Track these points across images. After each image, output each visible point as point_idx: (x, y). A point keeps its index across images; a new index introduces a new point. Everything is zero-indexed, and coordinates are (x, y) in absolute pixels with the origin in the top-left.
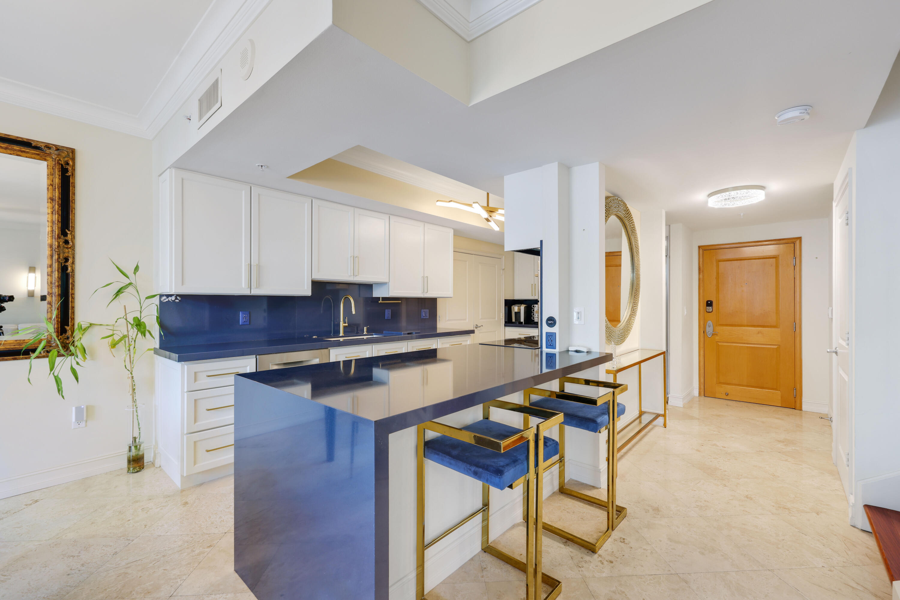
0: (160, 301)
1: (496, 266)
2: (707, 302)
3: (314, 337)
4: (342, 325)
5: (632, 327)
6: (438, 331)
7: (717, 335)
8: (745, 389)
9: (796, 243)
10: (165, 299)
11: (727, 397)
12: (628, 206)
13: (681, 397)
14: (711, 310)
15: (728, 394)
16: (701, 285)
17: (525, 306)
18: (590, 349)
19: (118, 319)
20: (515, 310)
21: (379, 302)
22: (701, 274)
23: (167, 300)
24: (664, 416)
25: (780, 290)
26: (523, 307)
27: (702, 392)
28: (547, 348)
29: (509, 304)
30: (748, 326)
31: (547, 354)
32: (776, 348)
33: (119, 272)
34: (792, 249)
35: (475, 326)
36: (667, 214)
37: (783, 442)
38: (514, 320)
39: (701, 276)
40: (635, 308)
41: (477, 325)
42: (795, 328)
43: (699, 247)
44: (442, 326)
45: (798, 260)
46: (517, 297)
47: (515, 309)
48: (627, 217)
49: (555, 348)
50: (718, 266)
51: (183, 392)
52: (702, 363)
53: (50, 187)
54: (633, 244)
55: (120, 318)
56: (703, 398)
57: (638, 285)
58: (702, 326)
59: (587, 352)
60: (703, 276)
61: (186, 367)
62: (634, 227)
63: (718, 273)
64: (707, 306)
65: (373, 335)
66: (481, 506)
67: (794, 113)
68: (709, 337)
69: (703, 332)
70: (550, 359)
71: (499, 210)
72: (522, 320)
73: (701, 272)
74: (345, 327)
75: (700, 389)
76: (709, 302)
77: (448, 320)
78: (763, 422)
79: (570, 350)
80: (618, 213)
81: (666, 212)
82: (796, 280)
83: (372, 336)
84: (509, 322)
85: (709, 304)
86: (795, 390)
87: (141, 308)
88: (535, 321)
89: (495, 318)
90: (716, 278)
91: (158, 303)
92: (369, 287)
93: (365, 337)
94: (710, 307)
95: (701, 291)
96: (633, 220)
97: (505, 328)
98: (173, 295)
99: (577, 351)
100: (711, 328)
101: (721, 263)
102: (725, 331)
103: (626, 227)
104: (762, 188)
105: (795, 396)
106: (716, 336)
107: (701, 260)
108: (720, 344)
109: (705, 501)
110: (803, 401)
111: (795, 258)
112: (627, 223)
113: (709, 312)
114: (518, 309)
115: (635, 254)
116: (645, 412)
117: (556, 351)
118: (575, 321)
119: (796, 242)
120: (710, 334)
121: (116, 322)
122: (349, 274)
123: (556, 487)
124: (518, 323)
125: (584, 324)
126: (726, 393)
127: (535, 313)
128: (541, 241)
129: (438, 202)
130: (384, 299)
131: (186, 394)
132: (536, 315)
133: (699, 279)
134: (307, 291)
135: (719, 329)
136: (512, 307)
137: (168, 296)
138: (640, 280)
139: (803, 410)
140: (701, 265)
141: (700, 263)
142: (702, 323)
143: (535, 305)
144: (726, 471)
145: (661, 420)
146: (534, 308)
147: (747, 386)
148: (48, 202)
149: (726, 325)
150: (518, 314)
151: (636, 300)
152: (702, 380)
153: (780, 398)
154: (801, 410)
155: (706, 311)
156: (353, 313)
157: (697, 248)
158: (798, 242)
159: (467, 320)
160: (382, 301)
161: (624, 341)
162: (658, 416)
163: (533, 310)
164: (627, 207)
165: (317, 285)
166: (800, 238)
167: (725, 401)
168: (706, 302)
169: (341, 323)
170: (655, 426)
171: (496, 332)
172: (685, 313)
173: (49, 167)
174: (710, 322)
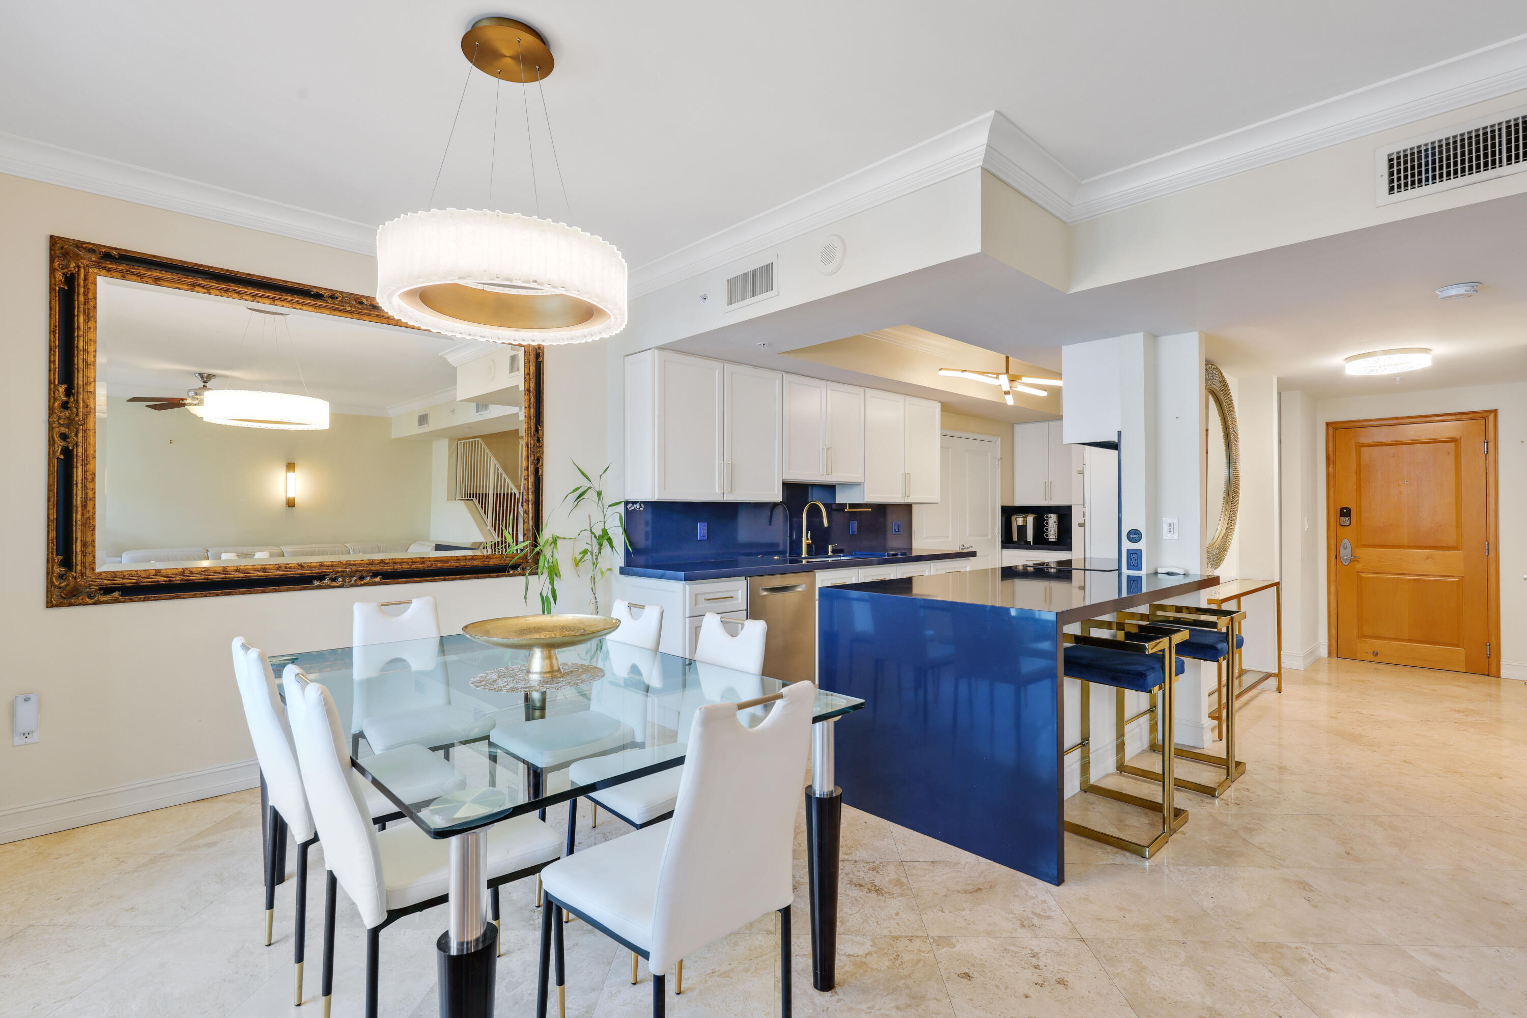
0: (627, 510)
1: (989, 454)
2: (1342, 509)
3: (775, 558)
4: (805, 542)
5: (1231, 543)
6: (914, 554)
7: (1358, 561)
8: (1406, 646)
9: (1488, 419)
10: (631, 507)
11: (1376, 658)
12: (1224, 374)
13: (1301, 654)
14: (1348, 523)
15: (1377, 654)
16: (1332, 482)
17: (1034, 516)
18: (1187, 571)
19: (581, 531)
20: (1018, 522)
21: (846, 510)
22: (1331, 466)
23: (633, 508)
24: (1278, 675)
25: (1463, 492)
26: (1030, 519)
27: (1333, 650)
28: (1128, 569)
29: (1008, 512)
30: (1409, 547)
31: (1128, 577)
32: (1457, 581)
33: (581, 474)
34: (1482, 428)
35: (961, 547)
36: (1279, 379)
37: (1463, 712)
38: (1015, 538)
39: (1331, 470)
40: (1233, 519)
41: (963, 546)
42: (1488, 550)
43: (1328, 424)
44: (919, 546)
45: (1491, 445)
46: (1019, 502)
47: (1019, 520)
48: (1222, 391)
49: (1140, 569)
50: (1359, 454)
51: (684, 618)
52: (1333, 605)
53: (527, 377)
54: (1231, 427)
55: (585, 530)
56: (1335, 659)
57: (1237, 486)
58: (1333, 547)
59: (1184, 574)
60: (1335, 469)
61: (688, 587)
62: (1232, 403)
63: (1359, 465)
64: (1341, 516)
65: (840, 556)
66: (1079, 741)
67: (1461, 290)
68: (1346, 564)
69: (1335, 556)
70: (1134, 584)
71: (1023, 378)
72: (1030, 538)
73: (1331, 462)
74: (808, 545)
75: (1330, 646)
76: (1345, 511)
77: (926, 537)
78: (1434, 690)
79: (1159, 572)
80: (1212, 387)
81: (1278, 378)
82: (1489, 476)
83: (839, 558)
84: (1008, 542)
85: (1345, 512)
86: (1488, 647)
87: (605, 517)
88: (1050, 540)
89: (988, 536)
90: (1356, 472)
91: (622, 512)
92: (830, 488)
93: (830, 560)
94: (1347, 518)
95: (1331, 493)
96: (1230, 393)
97: (1001, 551)
98: (638, 502)
99: (1169, 574)
100: (1349, 551)
101: (1363, 449)
102: (1370, 556)
103: (1221, 403)
104: (1427, 351)
105: (1488, 655)
106: (1356, 562)
107: (1331, 445)
108: (1363, 575)
109: (1347, 763)
110: (1501, 663)
111: (1487, 443)
112: (1222, 398)
113: (1345, 526)
114: (1024, 521)
115: (1233, 440)
116: (1247, 671)
117: (1143, 573)
118: (1164, 534)
119: (1488, 417)
120: (1347, 560)
121: (579, 535)
122: (821, 473)
123: (1146, 744)
124: (1023, 543)
125: (1178, 539)
126: (1374, 652)
127: (1049, 527)
128: (1118, 432)
129: (941, 371)
130: (852, 506)
131: (688, 620)
132: (1052, 531)
133: (1328, 475)
134: (776, 495)
135: (1362, 552)
136: (1012, 517)
137: (634, 503)
138: (1240, 481)
139: (1502, 676)
140: (1331, 453)
141: (1330, 449)
142: (1333, 542)
143: (1049, 515)
144: (1375, 738)
145: (1273, 682)
146: (1048, 520)
147: (1409, 641)
148: (525, 394)
149: (1374, 546)
150: (1022, 529)
151: (1235, 507)
152: (1334, 632)
153: (1464, 659)
154: (1498, 676)
155: (1341, 525)
156: (825, 526)
157: (1324, 427)
158: (1491, 417)
159: (950, 539)
160: (849, 509)
161: (1219, 566)
162: (1268, 676)
163: (1047, 523)
164: (1223, 376)
165: (789, 487)
166: (1495, 412)
167: (1373, 663)
168: (1339, 510)
169: (803, 539)
170: (1263, 691)
171: (990, 557)
172: (1307, 527)
173: (527, 353)
174: (1346, 541)
